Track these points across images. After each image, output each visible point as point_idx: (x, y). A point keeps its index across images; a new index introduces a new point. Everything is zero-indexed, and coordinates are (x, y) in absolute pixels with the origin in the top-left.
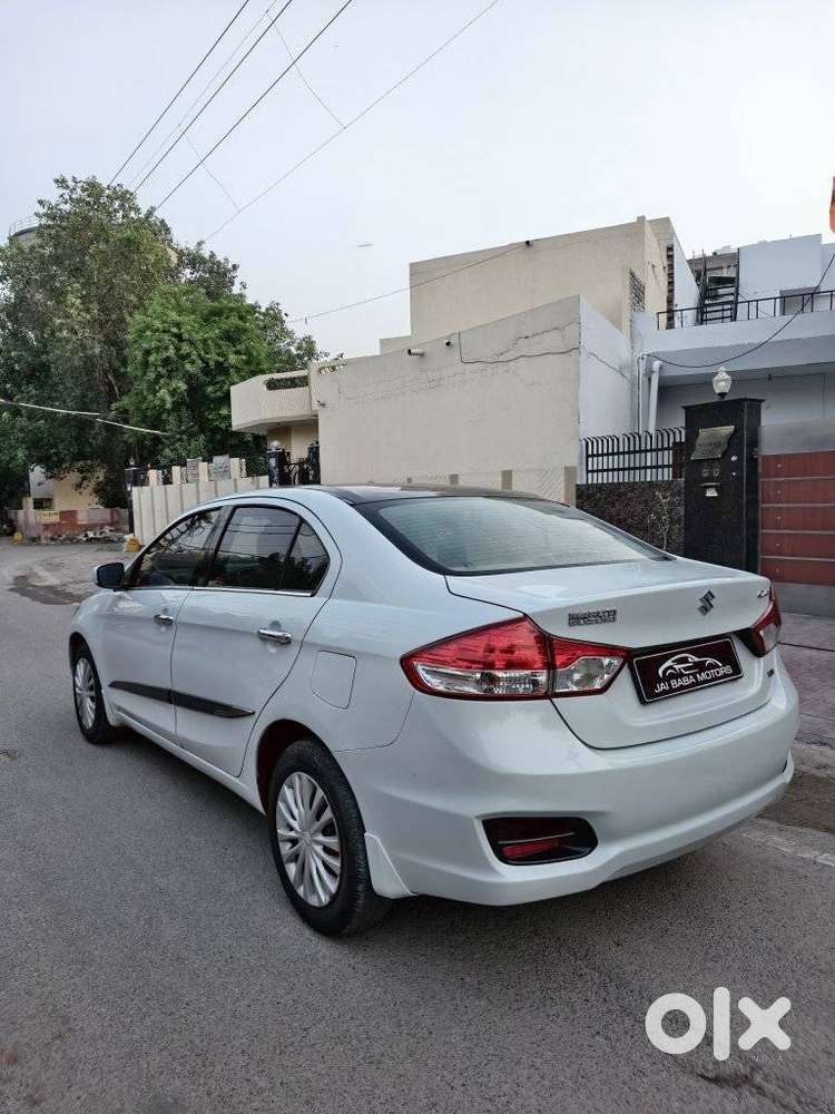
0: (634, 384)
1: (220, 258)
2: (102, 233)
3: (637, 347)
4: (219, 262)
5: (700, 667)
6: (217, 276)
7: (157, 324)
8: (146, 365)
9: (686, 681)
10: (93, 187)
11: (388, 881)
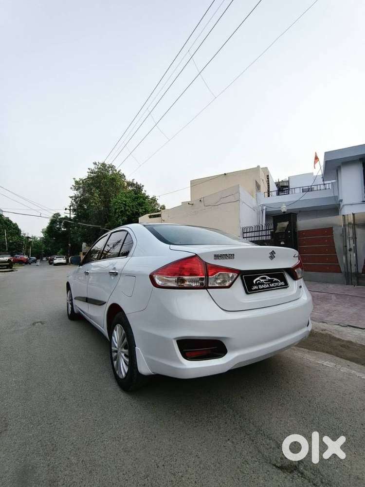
0: (258, 214)
1: (139, 183)
2: (105, 177)
3: (259, 202)
4: (138, 185)
5: (271, 281)
6: (138, 188)
7: (119, 201)
8: (115, 212)
9: (265, 286)
10: (104, 165)
11: (144, 368)
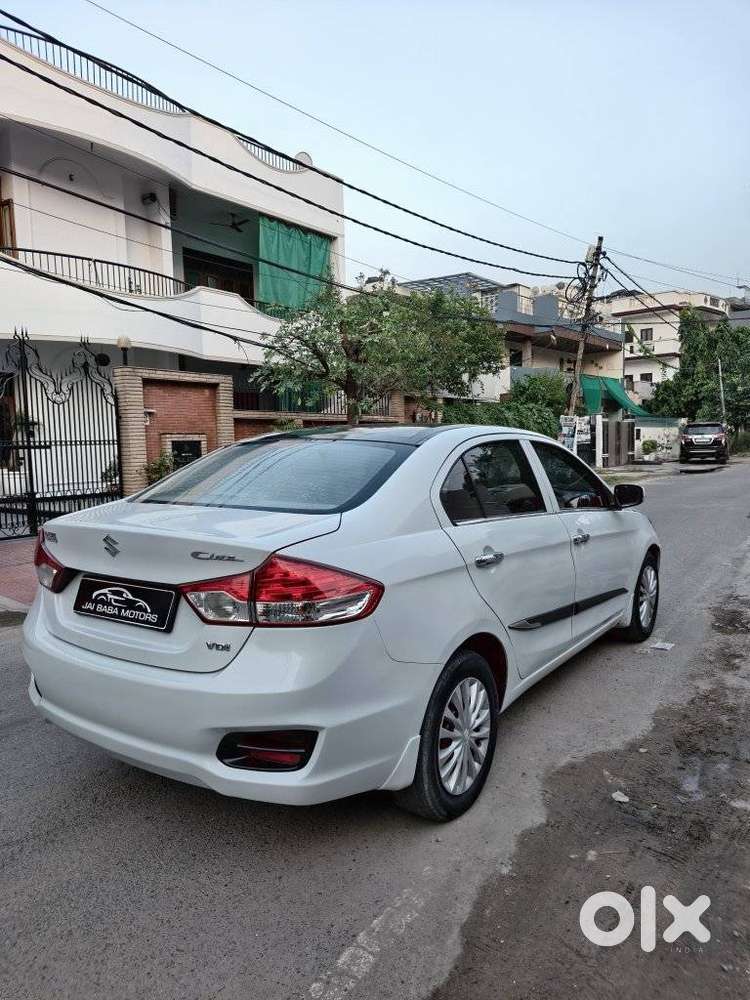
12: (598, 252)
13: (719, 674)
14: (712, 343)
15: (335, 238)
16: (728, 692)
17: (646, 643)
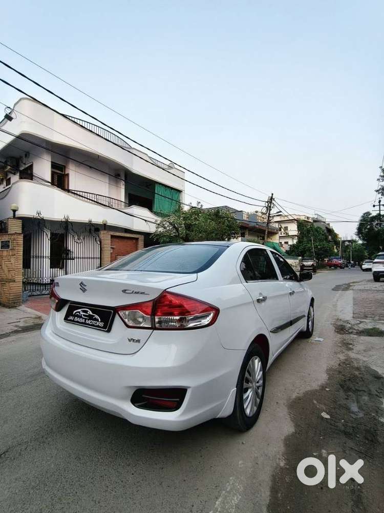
12: (272, 199)
13: (346, 352)
14: (308, 231)
15: (182, 191)
16: (352, 360)
17: (311, 338)
